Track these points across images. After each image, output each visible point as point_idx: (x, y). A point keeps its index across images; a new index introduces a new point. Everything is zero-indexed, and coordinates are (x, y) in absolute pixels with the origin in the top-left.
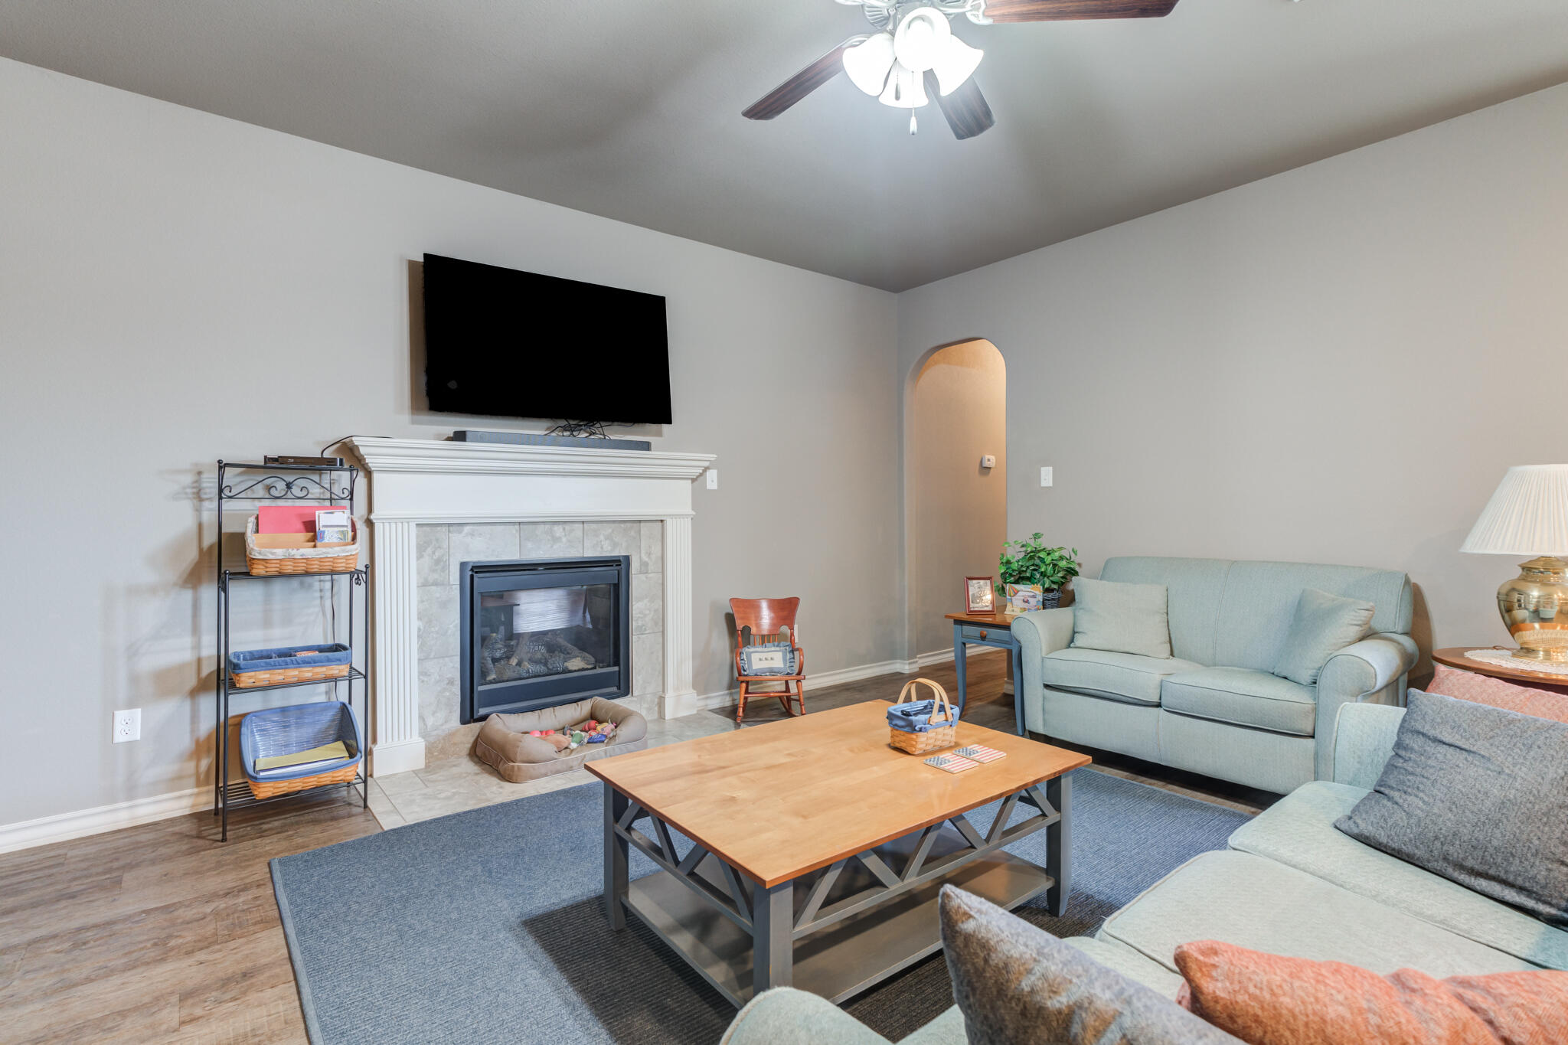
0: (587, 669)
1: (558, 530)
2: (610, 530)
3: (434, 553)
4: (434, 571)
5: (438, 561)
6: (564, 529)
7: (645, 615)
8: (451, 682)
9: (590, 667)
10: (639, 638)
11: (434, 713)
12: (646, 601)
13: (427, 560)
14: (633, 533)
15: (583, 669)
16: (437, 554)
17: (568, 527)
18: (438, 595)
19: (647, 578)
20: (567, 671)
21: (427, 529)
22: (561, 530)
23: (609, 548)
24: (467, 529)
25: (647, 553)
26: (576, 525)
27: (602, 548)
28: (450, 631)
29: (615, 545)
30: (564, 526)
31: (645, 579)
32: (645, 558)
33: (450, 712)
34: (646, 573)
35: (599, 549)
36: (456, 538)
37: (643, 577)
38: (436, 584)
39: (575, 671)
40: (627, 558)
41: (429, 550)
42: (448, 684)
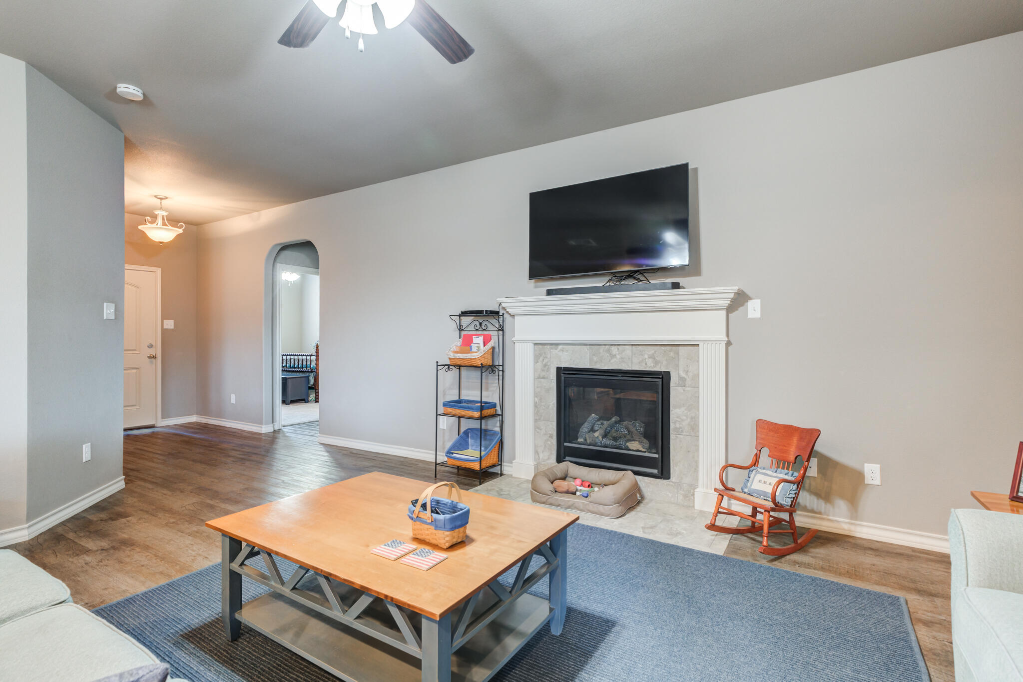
0: (641, 451)
1: (614, 350)
2: (653, 352)
3: (543, 360)
4: (543, 370)
5: (545, 365)
6: (618, 349)
7: (683, 420)
8: (551, 436)
9: (644, 450)
10: (677, 437)
11: (543, 452)
12: (683, 409)
13: (540, 365)
14: (672, 354)
15: (638, 451)
16: (545, 361)
17: (621, 348)
18: (545, 385)
19: (684, 390)
20: (628, 449)
21: (540, 346)
22: (617, 350)
23: (652, 365)
24: (560, 347)
25: (685, 370)
26: (627, 347)
27: (646, 364)
28: (550, 407)
29: (656, 363)
30: (618, 347)
31: (682, 391)
32: (683, 374)
33: (551, 454)
34: (684, 386)
35: (644, 365)
36: (554, 352)
37: (680, 389)
38: (543, 378)
39: (633, 450)
40: (668, 374)
41: (541, 359)
42: (550, 437)
